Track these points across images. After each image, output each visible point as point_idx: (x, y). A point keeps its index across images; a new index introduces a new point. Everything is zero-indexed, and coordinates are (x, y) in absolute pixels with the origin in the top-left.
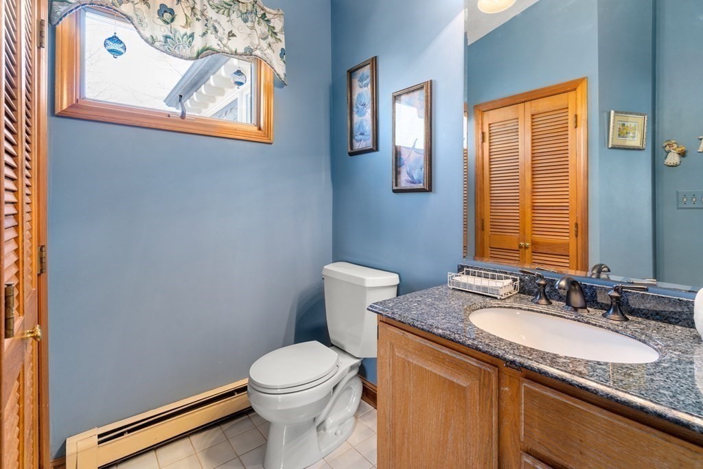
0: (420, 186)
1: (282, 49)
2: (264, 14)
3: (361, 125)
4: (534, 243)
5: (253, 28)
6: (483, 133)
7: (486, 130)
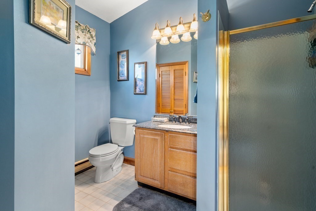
0: (143, 93)
1: (95, 43)
2: (89, 30)
3: (122, 71)
4: (174, 111)
5: (85, 35)
6: (160, 74)
7: (160, 73)
